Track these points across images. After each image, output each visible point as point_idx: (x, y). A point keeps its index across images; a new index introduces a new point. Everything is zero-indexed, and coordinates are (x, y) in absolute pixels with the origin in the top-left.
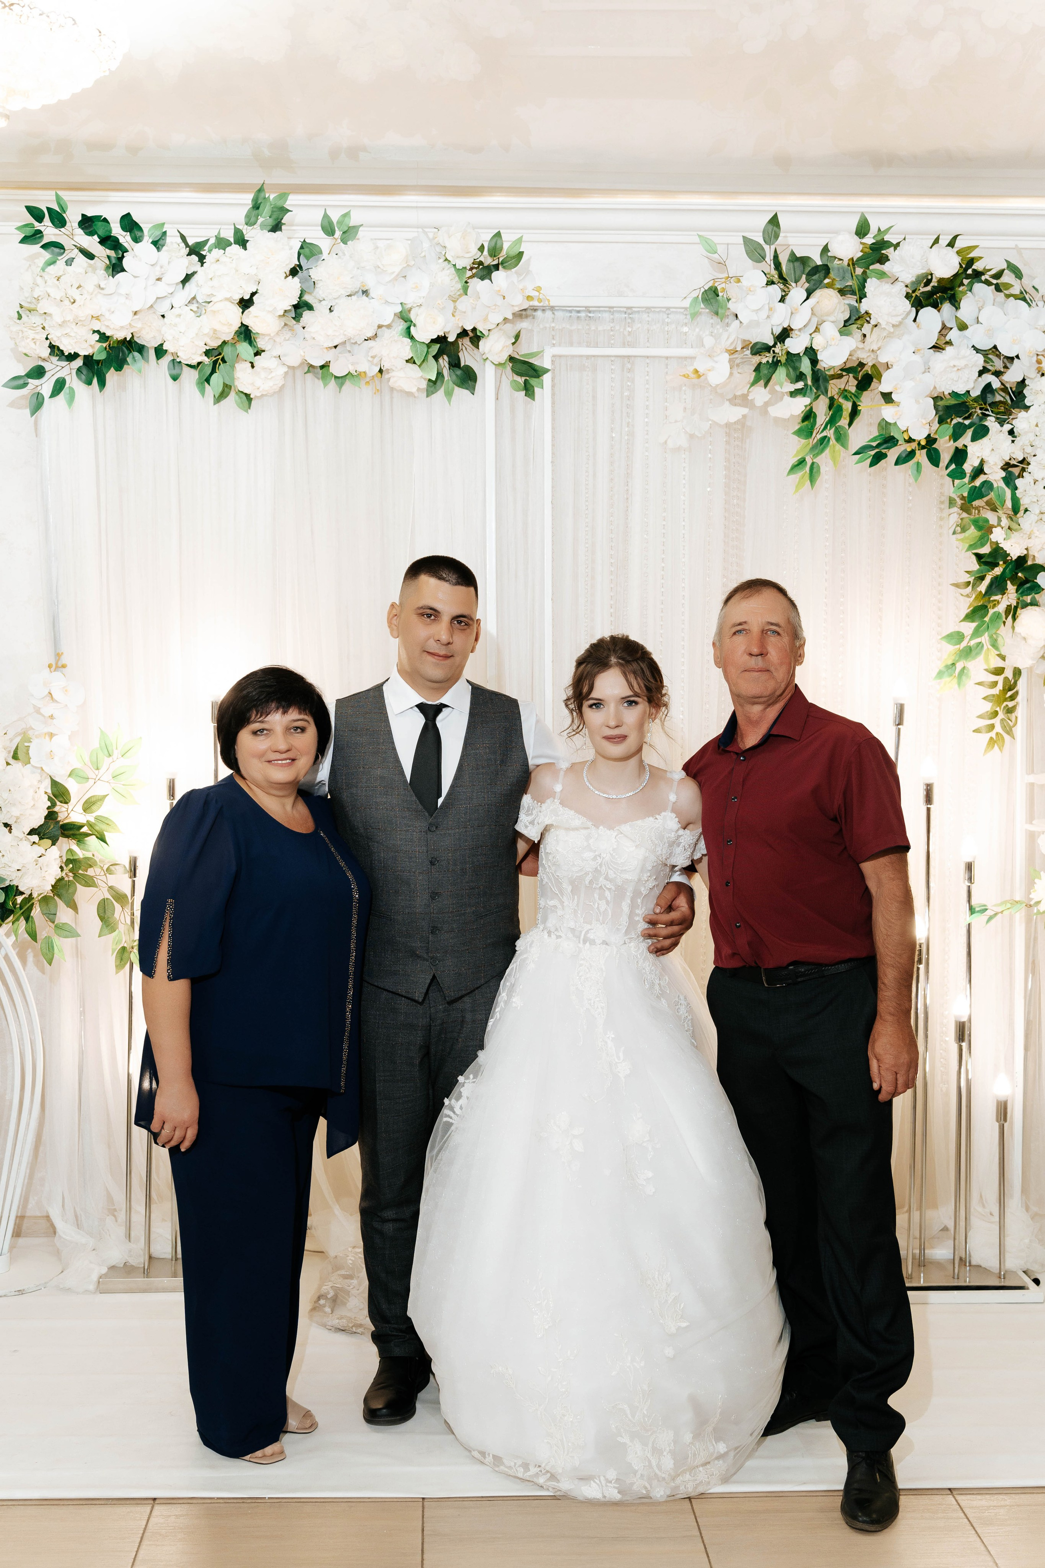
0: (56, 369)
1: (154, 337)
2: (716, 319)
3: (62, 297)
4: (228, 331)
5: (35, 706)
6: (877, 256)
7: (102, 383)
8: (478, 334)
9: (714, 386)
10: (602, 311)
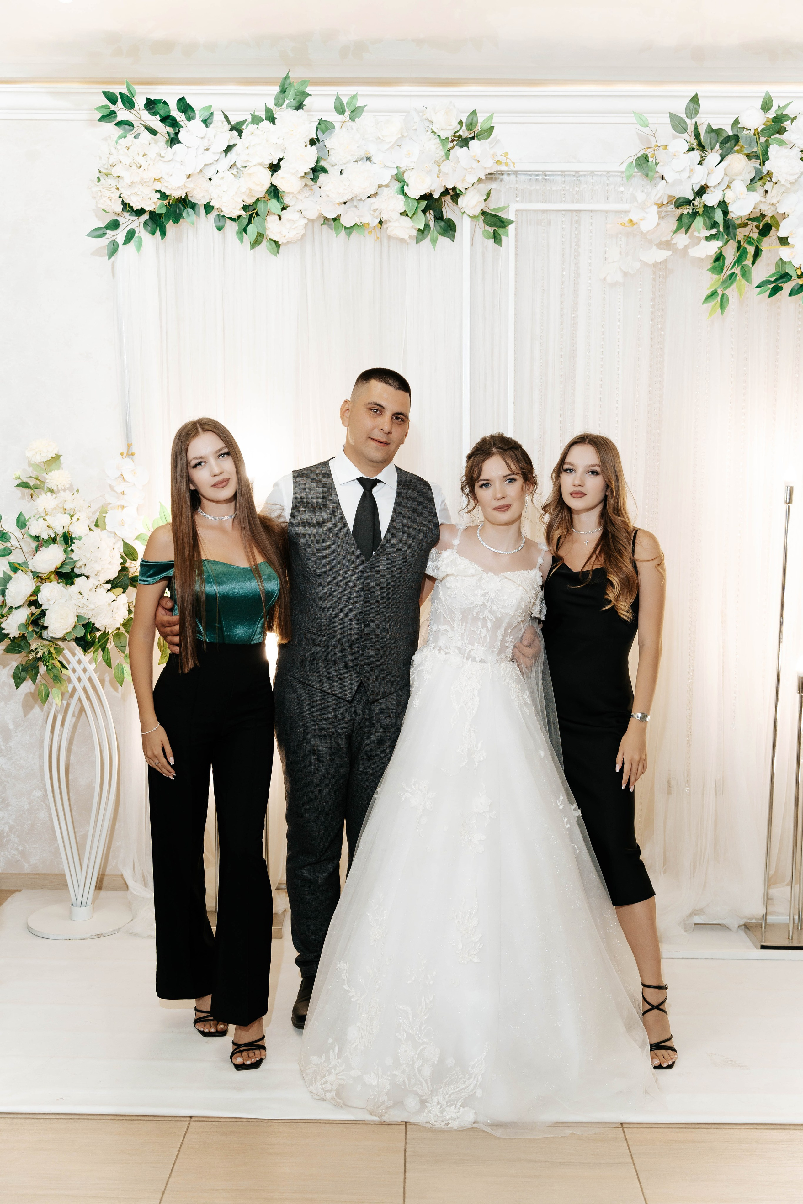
0: (128, 222)
1: (204, 197)
2: (646, 181)
3: (130, 163)
4: (261, 189)
5: (110, 485)
6: (776, 128)
7: (163, 233)
8: (458, 192)
9: (645, 232)
10: (556, 175)
